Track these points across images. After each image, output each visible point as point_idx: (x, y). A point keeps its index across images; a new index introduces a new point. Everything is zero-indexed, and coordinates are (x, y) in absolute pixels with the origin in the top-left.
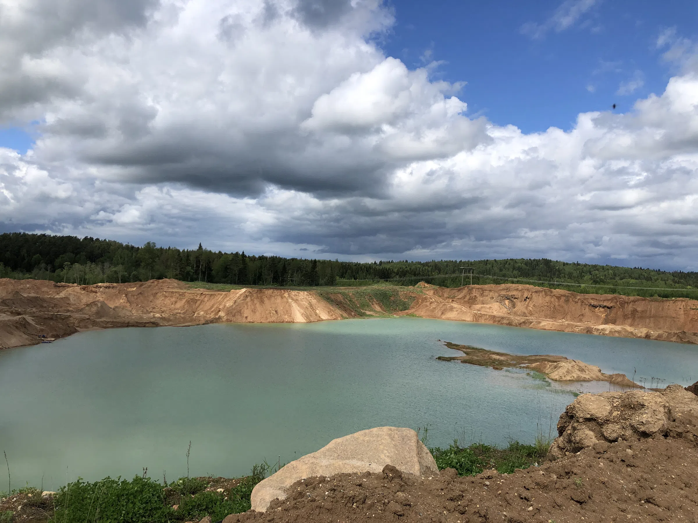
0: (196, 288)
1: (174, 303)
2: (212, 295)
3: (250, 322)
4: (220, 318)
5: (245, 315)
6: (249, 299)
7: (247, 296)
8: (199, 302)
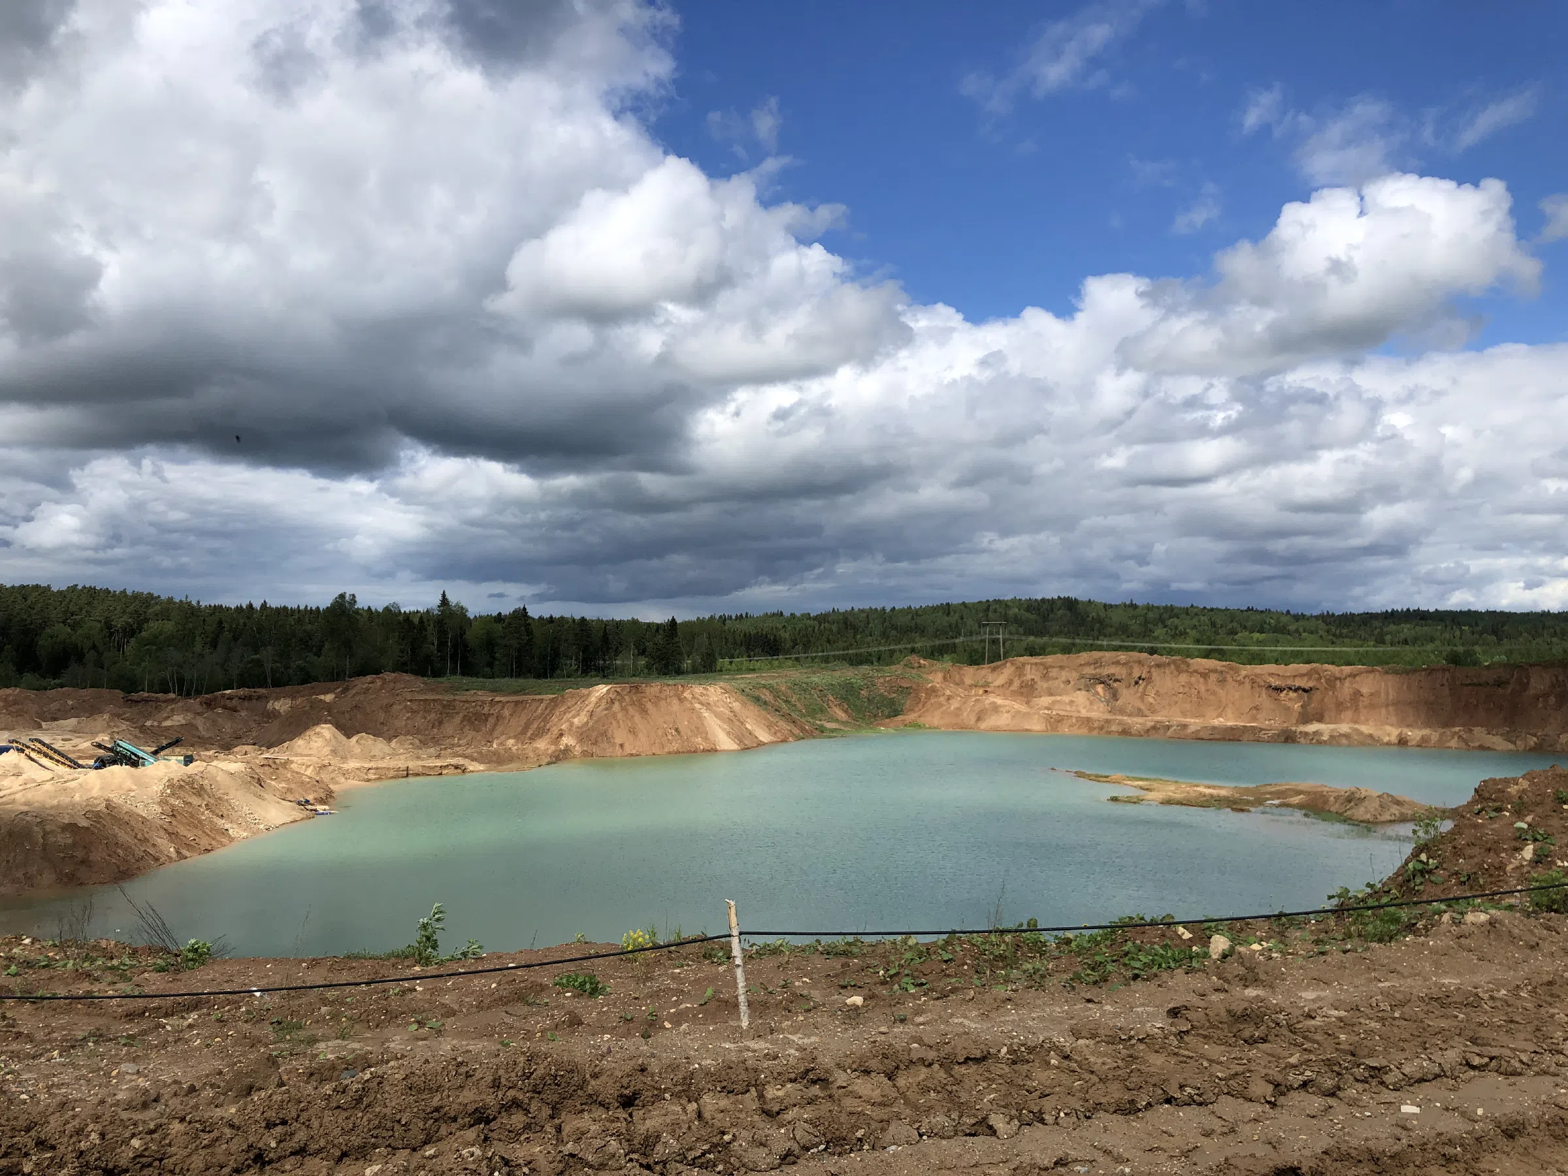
0: (467, 690)
1: (437, 724)
2: (517, 703)
3: (632, 755)
4: (567, 750)
5: (618, 741)
6: (616, 707)
7: (612, 701)
8: (492, 720)
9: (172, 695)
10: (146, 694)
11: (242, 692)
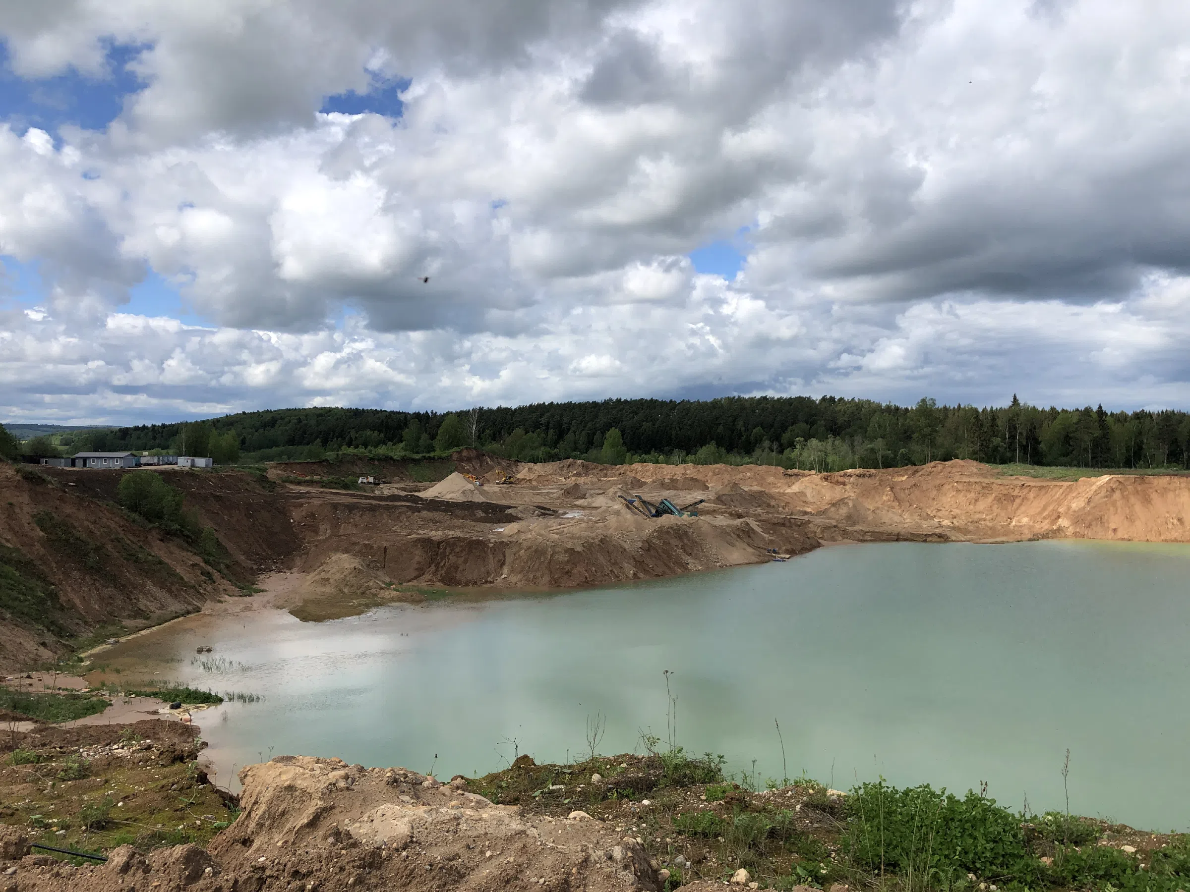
0: (1011, 475)
1: (973, 501)
2: (1041, 488)
3: (1123, 539)
4: (1059, 530)
5: (1113, 526)
6: (1117, 495)
7: (1113, 490)
8: (1018, 501)
9: (813, 472)
10: (797, 471)
11: (858, 471)
